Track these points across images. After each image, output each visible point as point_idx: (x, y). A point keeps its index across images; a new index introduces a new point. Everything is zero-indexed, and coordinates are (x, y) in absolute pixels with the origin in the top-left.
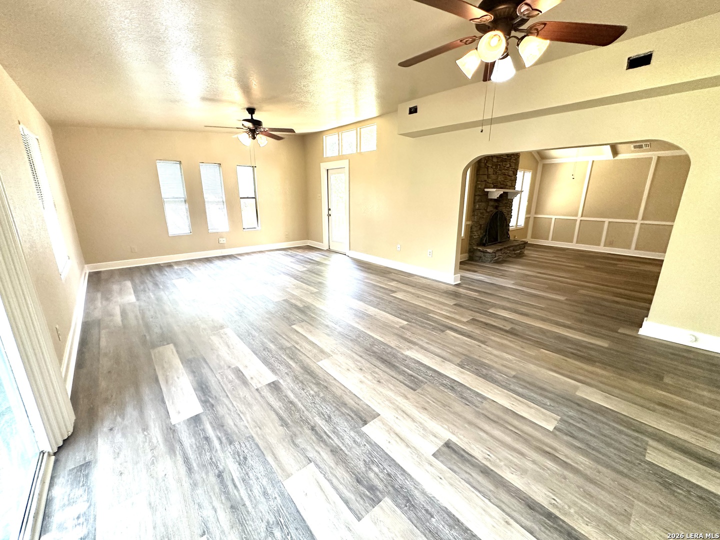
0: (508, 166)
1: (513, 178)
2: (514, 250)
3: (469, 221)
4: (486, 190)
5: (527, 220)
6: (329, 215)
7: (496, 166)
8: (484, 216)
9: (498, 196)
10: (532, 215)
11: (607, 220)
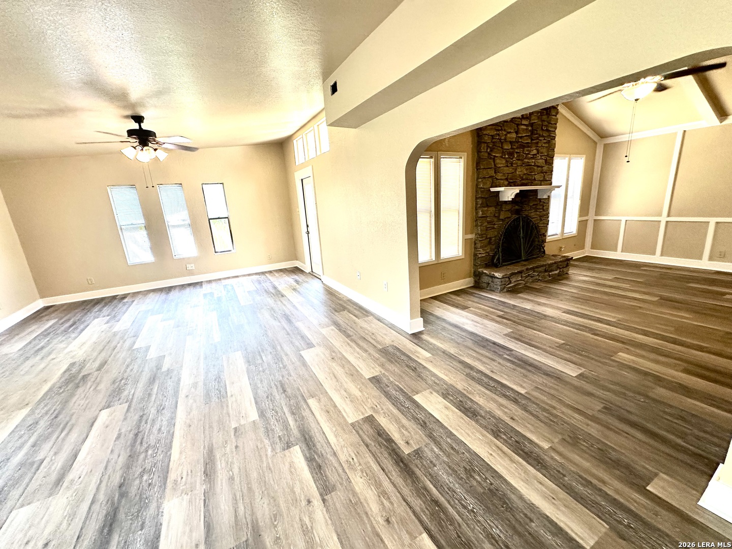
0: (535, 152)
1: (545, 168)
2: (546, 271)
3: (472, 233)
4: (493, 190)
5: (582, 225)
6: (308, 233)
7: (511, 154)
8: (495, 226)
9: (513, 197)
10: (591, 217)
11: (713, 221)
